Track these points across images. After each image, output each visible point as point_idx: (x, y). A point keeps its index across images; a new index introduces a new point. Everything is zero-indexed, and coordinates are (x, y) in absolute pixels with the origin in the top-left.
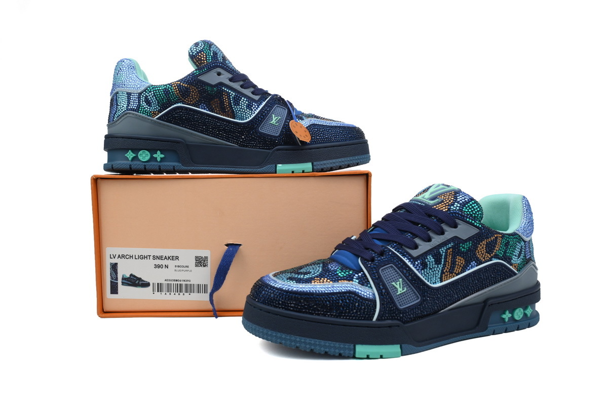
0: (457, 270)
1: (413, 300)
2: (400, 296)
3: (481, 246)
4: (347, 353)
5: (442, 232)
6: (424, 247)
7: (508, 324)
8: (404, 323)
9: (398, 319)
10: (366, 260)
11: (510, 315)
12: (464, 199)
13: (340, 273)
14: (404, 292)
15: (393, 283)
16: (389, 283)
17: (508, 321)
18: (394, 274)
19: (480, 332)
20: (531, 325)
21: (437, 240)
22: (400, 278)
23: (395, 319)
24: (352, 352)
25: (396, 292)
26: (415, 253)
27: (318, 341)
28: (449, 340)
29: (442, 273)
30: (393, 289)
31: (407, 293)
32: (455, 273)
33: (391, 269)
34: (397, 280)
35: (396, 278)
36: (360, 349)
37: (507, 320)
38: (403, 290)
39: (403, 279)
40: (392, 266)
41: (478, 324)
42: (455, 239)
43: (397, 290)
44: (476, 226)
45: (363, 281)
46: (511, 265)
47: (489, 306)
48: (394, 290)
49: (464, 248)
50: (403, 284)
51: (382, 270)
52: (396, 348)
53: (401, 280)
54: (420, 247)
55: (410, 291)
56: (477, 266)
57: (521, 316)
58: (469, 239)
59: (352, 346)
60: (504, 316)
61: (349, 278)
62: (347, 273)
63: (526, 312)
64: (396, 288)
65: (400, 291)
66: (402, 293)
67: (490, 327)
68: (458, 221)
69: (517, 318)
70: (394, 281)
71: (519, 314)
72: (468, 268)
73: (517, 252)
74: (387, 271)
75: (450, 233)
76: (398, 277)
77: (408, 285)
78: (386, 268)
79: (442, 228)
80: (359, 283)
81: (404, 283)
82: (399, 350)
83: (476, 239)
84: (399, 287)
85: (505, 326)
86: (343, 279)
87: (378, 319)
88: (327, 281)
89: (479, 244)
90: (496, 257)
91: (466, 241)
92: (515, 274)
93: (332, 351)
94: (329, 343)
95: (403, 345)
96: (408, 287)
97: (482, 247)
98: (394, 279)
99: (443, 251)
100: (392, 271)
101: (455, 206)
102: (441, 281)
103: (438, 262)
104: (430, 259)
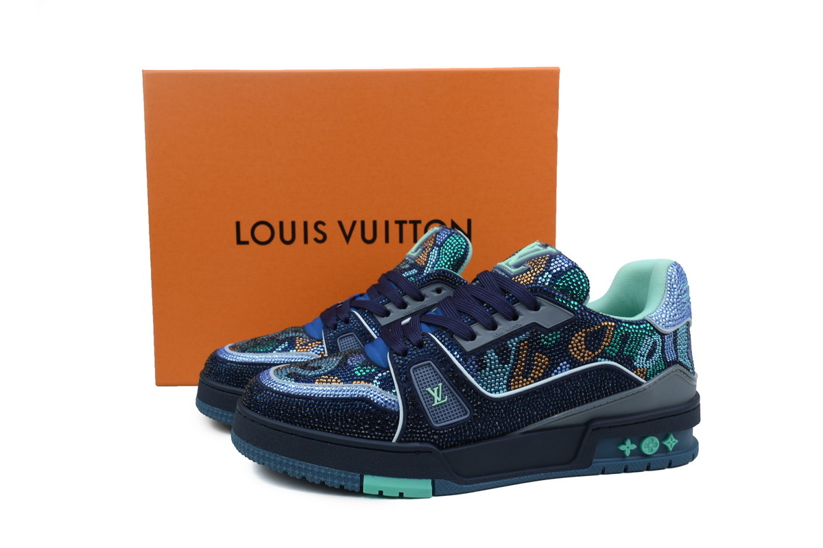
0: (535, 373)
1: (459, 415)
2: (437, 408)
3: (576, 338)
4: (349, 486)
5: (515, 317)
6: (484, 336)
7: (628, 460)
8: (441, 448)
9: (430, 442)
10: (395, 353)
11: (634, 447)
12: (560, 267)
13: (359, 370)
14: (444, 403)
15: (429, 389)
16: (423, 388)
17: (630, 456)
18: (431, 375)
19: (579, 469)
20: (673, 464)
21: (505, 327)
22: (439, 382)
23: (426, 441)
24: (357, 485)
25: (431, 402)
26: (469, 346)
27: (310, 466)
28: (522, 478)
29: (511, 376)
30: (427, 398)
31: (449, 405)
32: (533, 378)
33: (428, 369)
34: (435, 385)
35: (434, 382)
36: (370, 482)
37: (628, 453)
38: (442, 399)
39: (444, 384)
40: (429, 364)
41: (575, 456)
42: (534, 327)
43: (433, 400)
44: (569, 309)
45: (386, 385)
46: (634, 369)
47: (593, 430)
48: (429, 399)
49: (548, 340)
50: (443, 392)
51: (415, 369)
52: (427, 484)
53: (440, 384)
54: (478, 337)
55: (453, 401)
56: (570, 369)
57: (656, 449)
58: (556, 328)
59: (357, 477)
60: (622, 448)
61: (368, 379)
62: (368, 371)
63: (665, 443)
64: (431, 396)
65: (438, 400)
66: (441, 404)
67: (596, 462)
68: (540, 300)
69: (646, 450)
70: (429, 385)
71: (651, 445)
72: (555, 371)
73: (645, 350)
74: (422, 371)
75: (526, 317)
76: (437, 381)
77: (451, 393)
78: (422, 366)
79: (514, 311)
80: (380, 386)
81: (444, 389)
82: (430, 488)
83: (568, 328)
84: (437, 395)
85: (625, 463)
86: (360, 379)
87: (399, 440)
88: (336, 382)
89: (573, 335)
90: (604, 355)
91: (551, 330)
92: (640, 384)
93: (328, 482)
94: (325, 469)
95: (436, 481)
96: (450, 395)
97: (578, 339)
98: (430, 383)
99: (512, 344)
100: (429, 372)
101: (545, 276)
102: (509, 389)
103: (504, 359)
104: (492, 355)
